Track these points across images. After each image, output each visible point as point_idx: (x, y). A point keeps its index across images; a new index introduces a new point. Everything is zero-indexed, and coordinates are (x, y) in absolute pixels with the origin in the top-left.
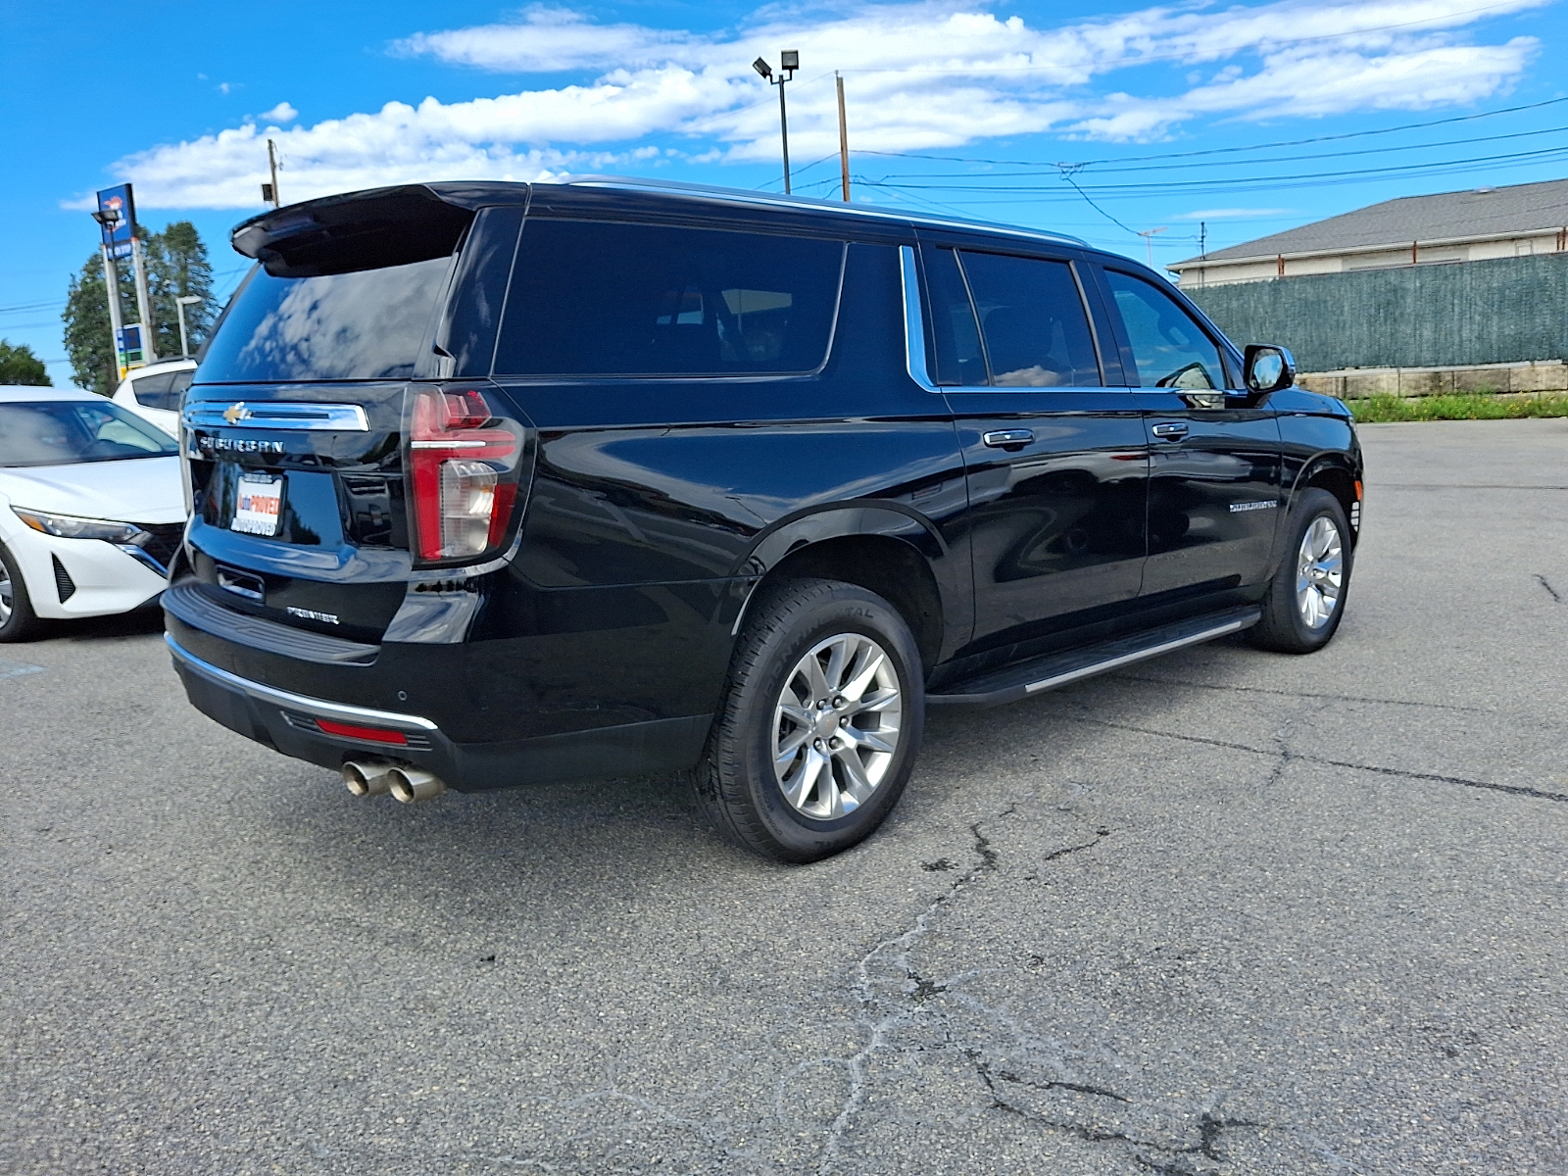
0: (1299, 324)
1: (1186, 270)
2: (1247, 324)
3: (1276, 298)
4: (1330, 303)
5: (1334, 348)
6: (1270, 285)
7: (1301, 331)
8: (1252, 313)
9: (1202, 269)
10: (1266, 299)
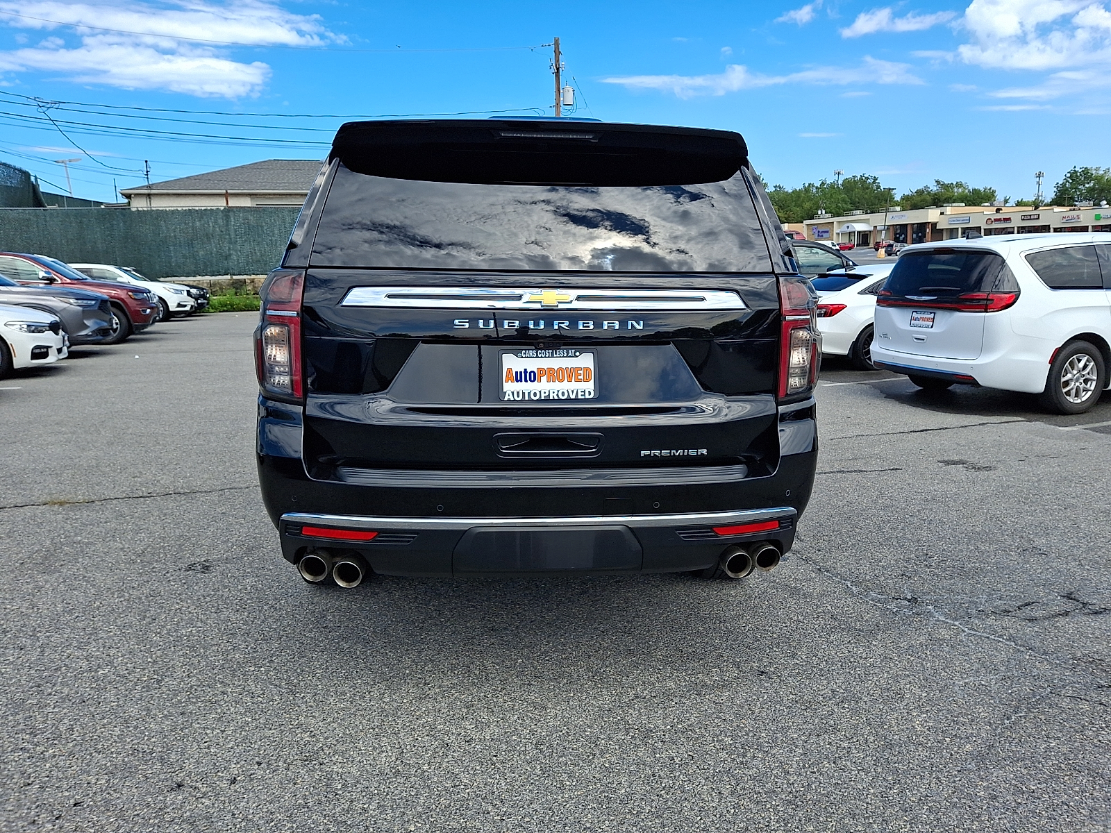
0: (246, 241)
1: (137, 195)
2: (208, 239)
3: (227, 221)
4: (265, 228)
5: (271, 258)
6: (222, 211)
7: (247, 246)
8: (211, 231)
9: (149, 196)
10: (220, 222)
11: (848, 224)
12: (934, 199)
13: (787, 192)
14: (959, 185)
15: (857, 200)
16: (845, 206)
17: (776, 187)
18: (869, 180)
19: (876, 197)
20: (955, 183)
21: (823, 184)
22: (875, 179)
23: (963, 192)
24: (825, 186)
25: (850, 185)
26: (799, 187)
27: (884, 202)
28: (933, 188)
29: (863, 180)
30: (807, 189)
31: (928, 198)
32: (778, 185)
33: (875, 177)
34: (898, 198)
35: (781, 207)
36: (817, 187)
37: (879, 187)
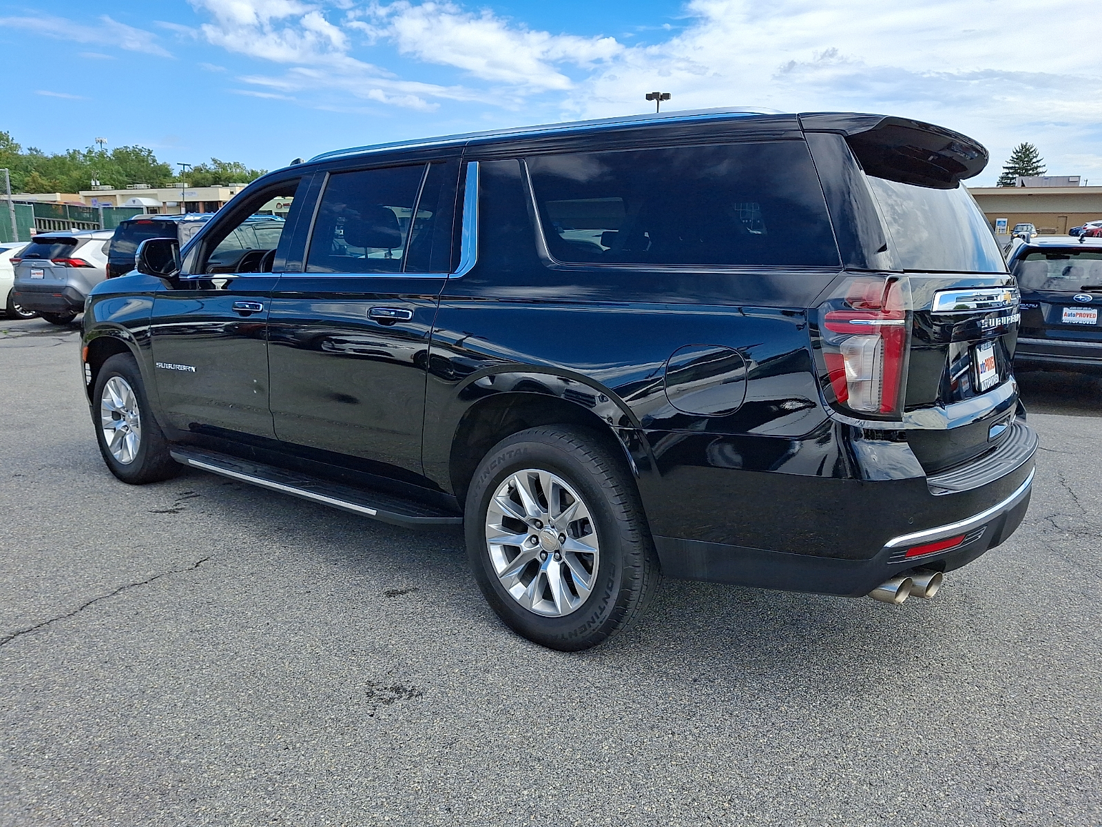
11: (134, 199)
12: (215, 178)
13: (46, 158)
14: (237, 165)
15: (133, 172)
16: (121, 178)
17: (30, 149)
18: (143, 153)
19: (153, 172)
20: (232, 163)
21: (90, 152)
22: (150, 152)
23: (242, 172)
24: (93, 155)
25: (122, 157)
26: (62, 152)
27: (162, 177)
28: (211, 166)
29: (137, 153)
30: (73, 157)
31: (209, 176)
32: (33, 148)
33: (149, 150)
34: (176, 173)
35: (41, 173)
36: (84, 156)
37: (154, 161)
